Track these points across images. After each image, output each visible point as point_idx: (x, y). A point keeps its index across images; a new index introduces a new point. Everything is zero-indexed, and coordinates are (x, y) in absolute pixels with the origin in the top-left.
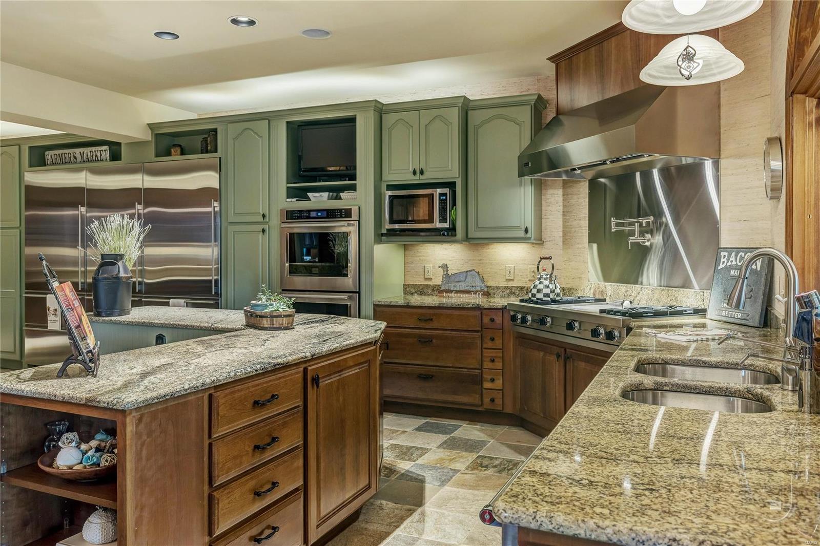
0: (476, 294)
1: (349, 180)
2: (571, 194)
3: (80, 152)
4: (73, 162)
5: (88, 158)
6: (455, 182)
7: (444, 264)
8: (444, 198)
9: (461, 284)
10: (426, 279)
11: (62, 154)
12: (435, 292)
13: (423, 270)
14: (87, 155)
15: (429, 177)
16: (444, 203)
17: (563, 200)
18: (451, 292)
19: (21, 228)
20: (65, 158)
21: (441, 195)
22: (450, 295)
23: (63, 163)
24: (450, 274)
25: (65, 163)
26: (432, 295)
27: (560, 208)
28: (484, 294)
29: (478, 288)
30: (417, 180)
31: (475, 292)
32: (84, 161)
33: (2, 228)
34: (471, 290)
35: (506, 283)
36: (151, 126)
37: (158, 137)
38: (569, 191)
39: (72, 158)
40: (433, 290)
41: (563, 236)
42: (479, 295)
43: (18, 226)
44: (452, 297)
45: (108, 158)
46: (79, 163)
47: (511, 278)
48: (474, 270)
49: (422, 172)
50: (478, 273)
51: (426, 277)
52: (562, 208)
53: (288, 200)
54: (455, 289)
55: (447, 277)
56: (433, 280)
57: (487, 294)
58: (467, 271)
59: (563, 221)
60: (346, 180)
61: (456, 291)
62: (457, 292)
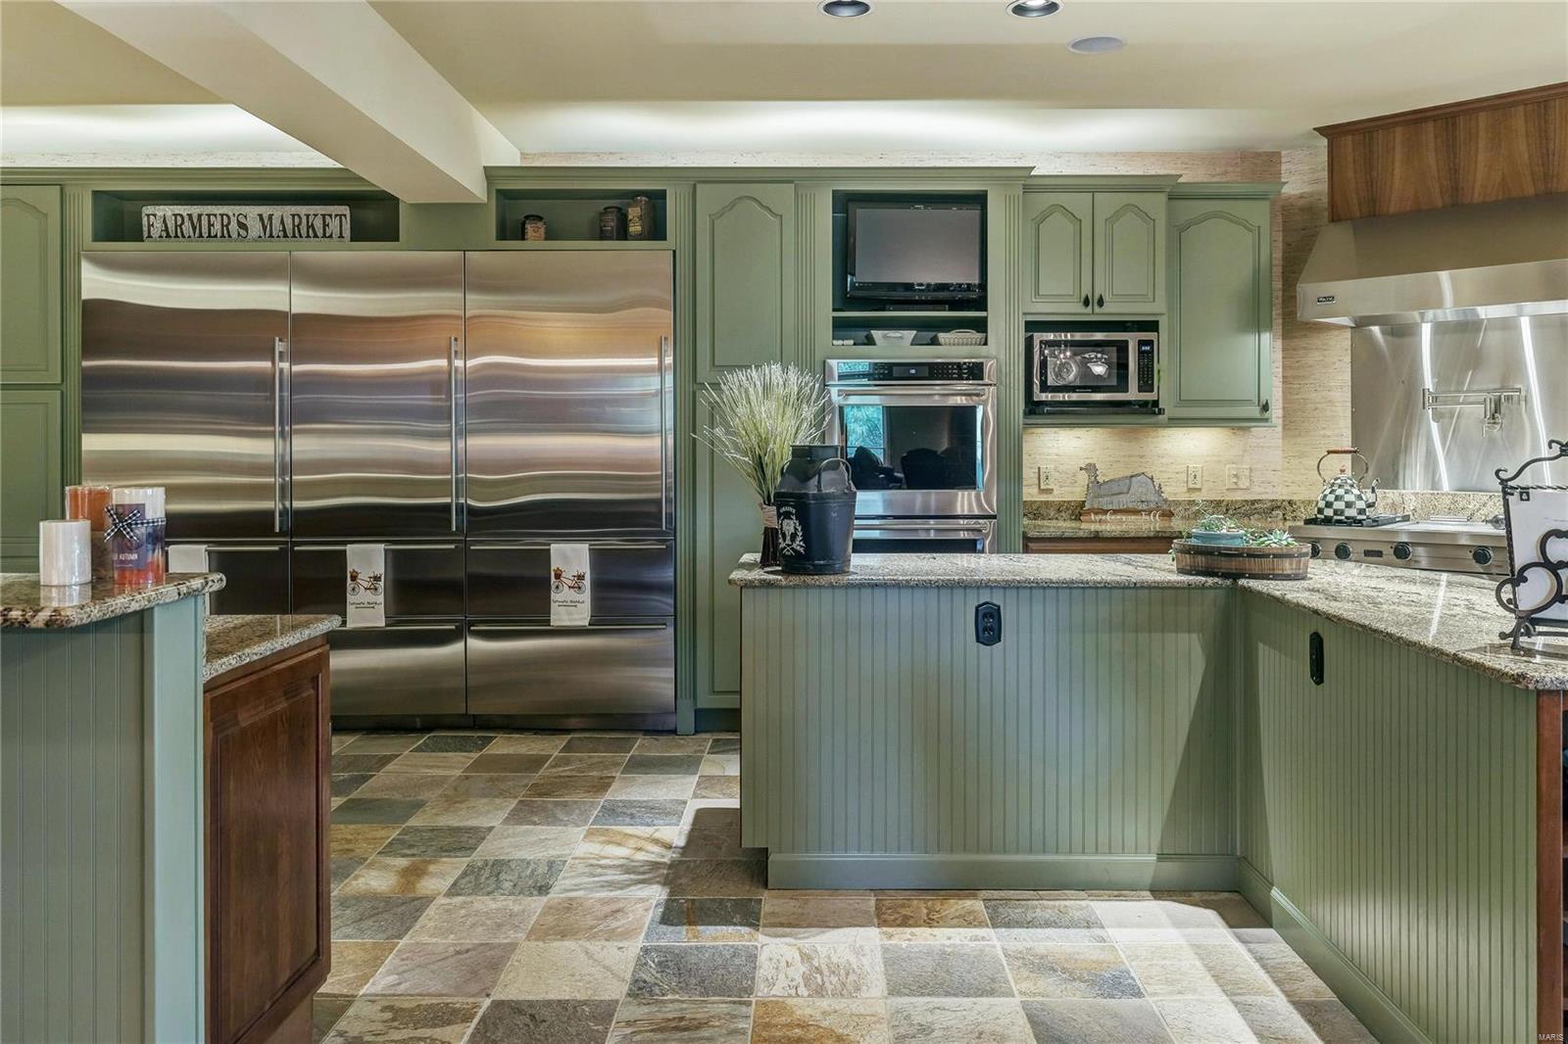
0: (1150, 515)
1: (950, 310)
2: (1305, 348)
3: (261, 216)
4: (234, 235)
5: (284, 230)
6: (1157, 322)
7: (1090, 465)
8: (1148, 348)
9: (1122, 498)
10: (1042, 491)
11: (200, 216)
12: (1063, 514)
13: (1037, 475)
14: (282, 222)
15: (1112, 310)
16: (1148, 357)
17: (1283, 358)
18: (1106, 512)
19: (64, 388)
20: (210, 225)
21: (1141, 343)
22: (1104, 517)
23: (201, 236)
24: (1101, 481)
25: (209, 236)
26: (1057, 519)
27: (1277, 370)
28: (1163, 515)
29: (1152, 505)
30: (1089, 314)
31: (1149, 512)
32: (271, 236)
33: (5, 387)
34: (1140, 508)
35: (1187, 495)
36: (491, 173)
37: (505, 197)
38: (1297, 342)
39: (234, 226)
40: (1059, 511)
41: (1284, 417)
42: (1155, 516)
43: (59, 382)
44: (1106, 522)
45: (347, 233)
46: (255, 240)
47: (1197, 486)
48: (1143, 473)
49: (1101, 302)
50: (1152, 479)
51: (1042, 487)
52: (1281, 370)
53: (835, 342)
54: (1110, 507)
55: (1096, 486)
56: (1055, 492)
57: (1168, 515)
58: (1132, 477)
59: (1283, 392)
60: (944, 310)
61: (1114, 510)
62: (1115, 512)
